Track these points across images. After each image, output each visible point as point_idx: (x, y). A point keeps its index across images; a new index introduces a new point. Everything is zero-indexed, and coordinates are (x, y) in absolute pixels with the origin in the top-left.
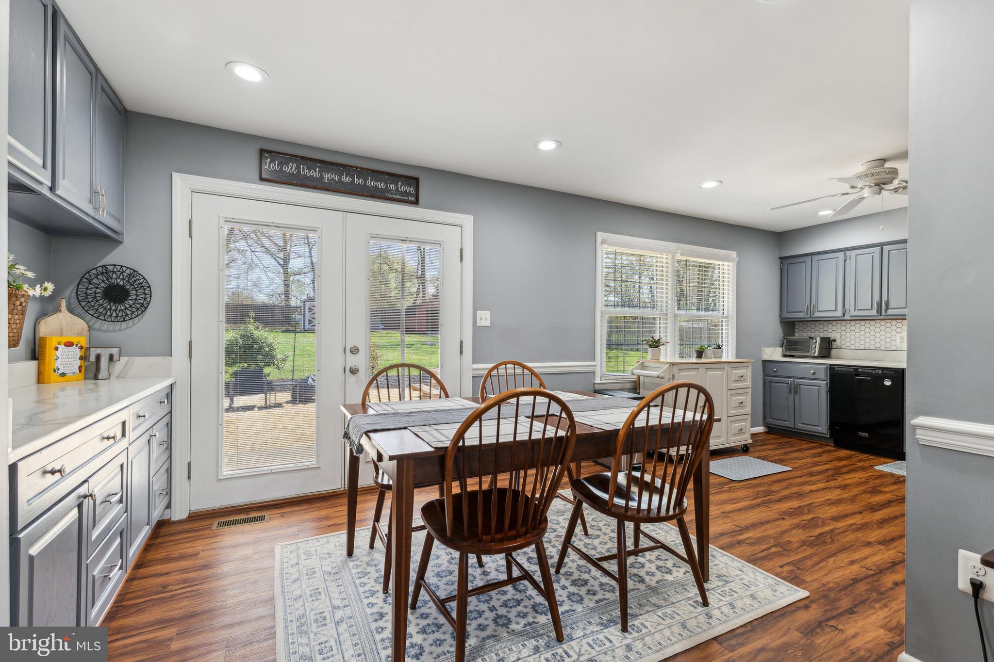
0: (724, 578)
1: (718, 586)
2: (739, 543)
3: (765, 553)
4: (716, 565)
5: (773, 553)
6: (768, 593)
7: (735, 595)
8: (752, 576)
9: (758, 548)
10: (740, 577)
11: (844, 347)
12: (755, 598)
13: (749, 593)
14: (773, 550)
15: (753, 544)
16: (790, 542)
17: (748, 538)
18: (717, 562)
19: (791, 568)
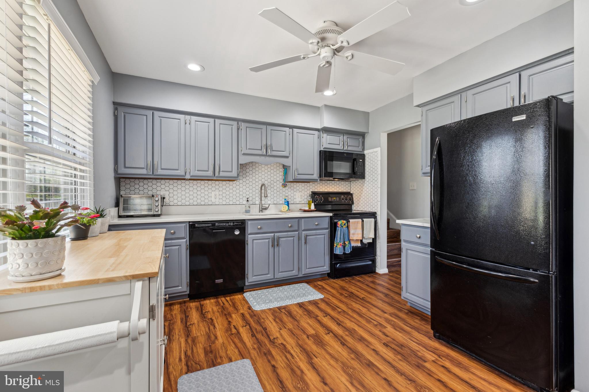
11: (171, 204)
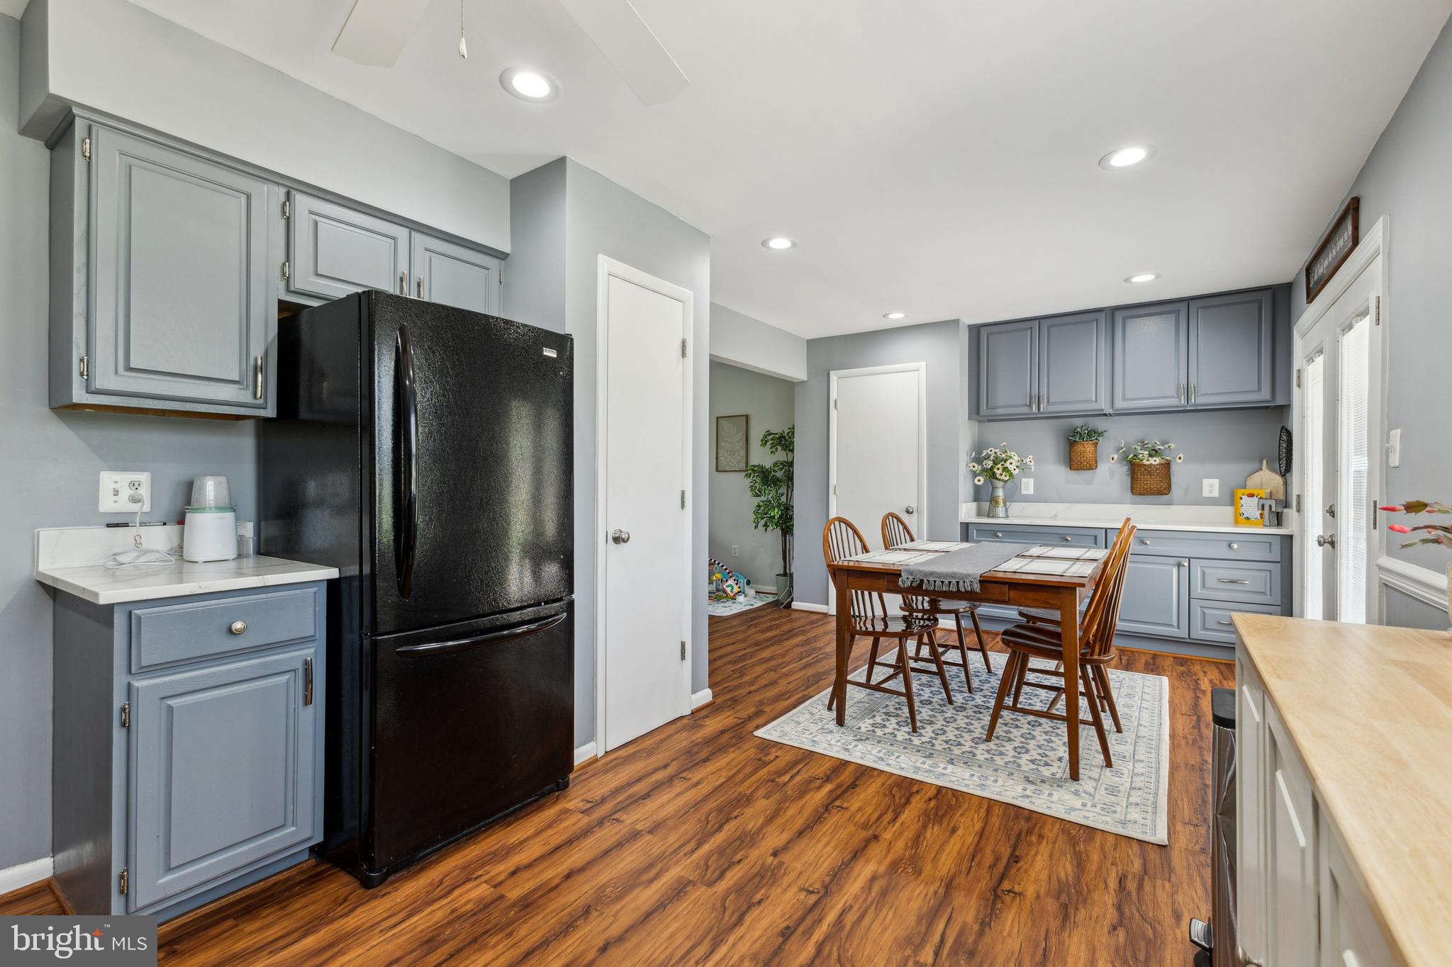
0: (826, 731)
1: (827, 724)
2: (828, 779)
3: (796, 770)
4: (839, 741)
5: (785, 773)
6: (787, 729)
7: (811, 721)
8: (803, 740)
9: (804, 775)
10: (813, 735)
12: (796, 722)
13: (802, 725)
14: (786, 778)
15: (812, 780)
16: (767, 797)
17: (819, 788)
18: (839, 744)
19: (766, 759)
